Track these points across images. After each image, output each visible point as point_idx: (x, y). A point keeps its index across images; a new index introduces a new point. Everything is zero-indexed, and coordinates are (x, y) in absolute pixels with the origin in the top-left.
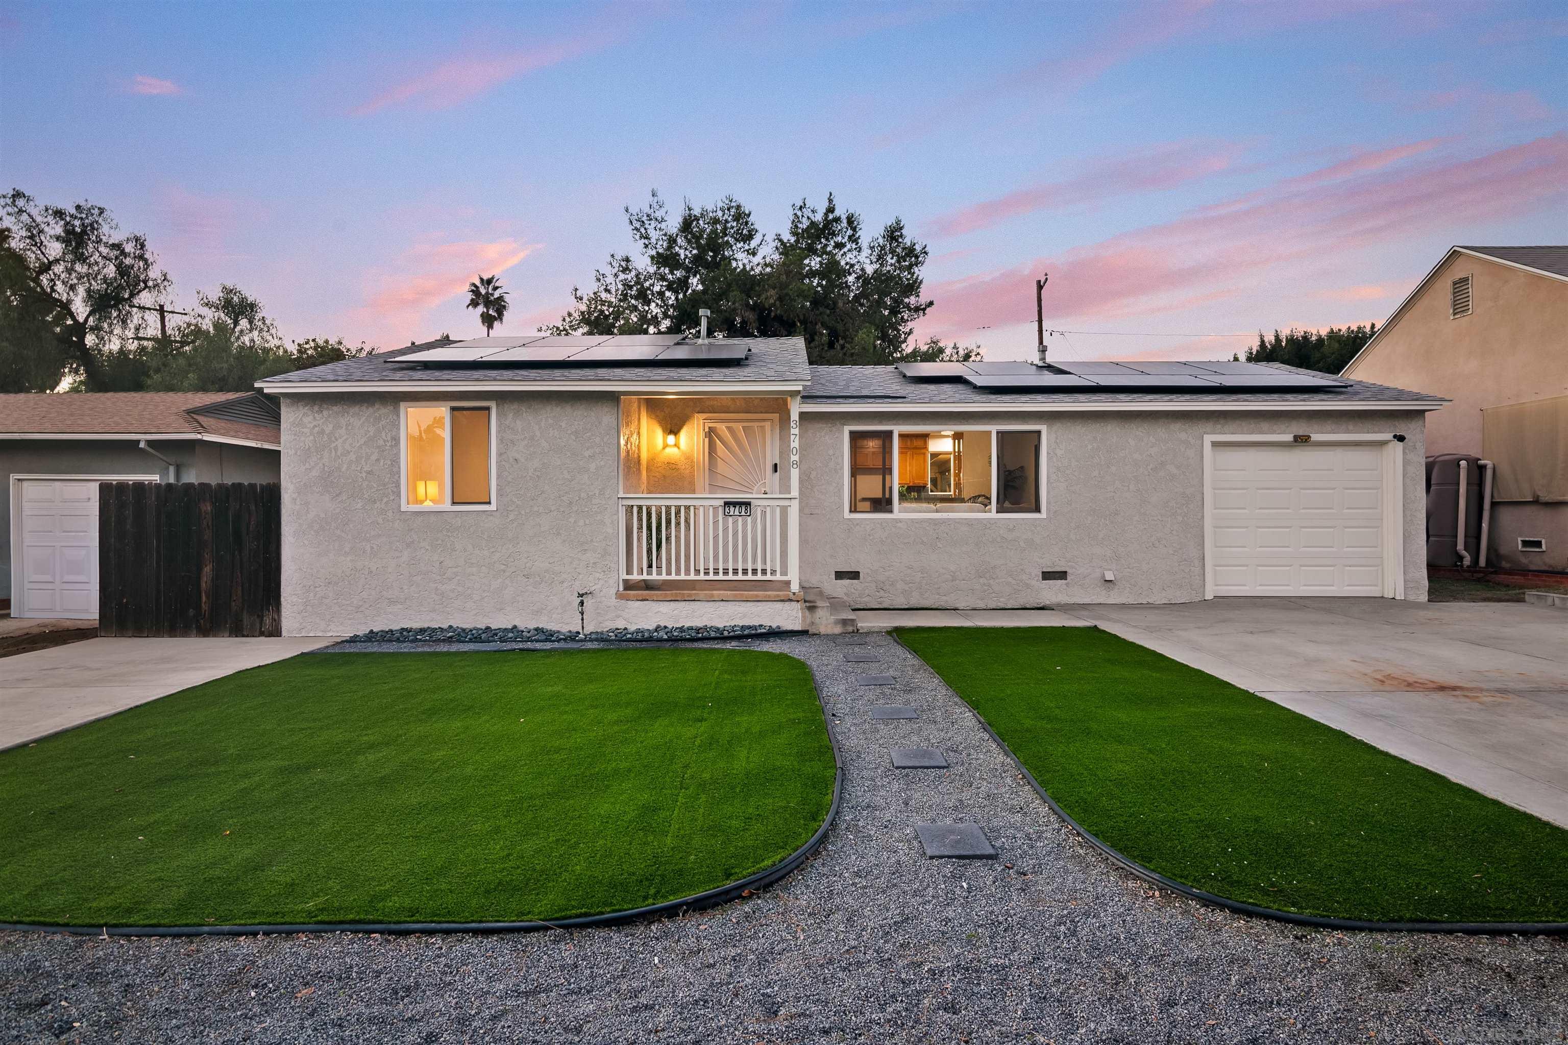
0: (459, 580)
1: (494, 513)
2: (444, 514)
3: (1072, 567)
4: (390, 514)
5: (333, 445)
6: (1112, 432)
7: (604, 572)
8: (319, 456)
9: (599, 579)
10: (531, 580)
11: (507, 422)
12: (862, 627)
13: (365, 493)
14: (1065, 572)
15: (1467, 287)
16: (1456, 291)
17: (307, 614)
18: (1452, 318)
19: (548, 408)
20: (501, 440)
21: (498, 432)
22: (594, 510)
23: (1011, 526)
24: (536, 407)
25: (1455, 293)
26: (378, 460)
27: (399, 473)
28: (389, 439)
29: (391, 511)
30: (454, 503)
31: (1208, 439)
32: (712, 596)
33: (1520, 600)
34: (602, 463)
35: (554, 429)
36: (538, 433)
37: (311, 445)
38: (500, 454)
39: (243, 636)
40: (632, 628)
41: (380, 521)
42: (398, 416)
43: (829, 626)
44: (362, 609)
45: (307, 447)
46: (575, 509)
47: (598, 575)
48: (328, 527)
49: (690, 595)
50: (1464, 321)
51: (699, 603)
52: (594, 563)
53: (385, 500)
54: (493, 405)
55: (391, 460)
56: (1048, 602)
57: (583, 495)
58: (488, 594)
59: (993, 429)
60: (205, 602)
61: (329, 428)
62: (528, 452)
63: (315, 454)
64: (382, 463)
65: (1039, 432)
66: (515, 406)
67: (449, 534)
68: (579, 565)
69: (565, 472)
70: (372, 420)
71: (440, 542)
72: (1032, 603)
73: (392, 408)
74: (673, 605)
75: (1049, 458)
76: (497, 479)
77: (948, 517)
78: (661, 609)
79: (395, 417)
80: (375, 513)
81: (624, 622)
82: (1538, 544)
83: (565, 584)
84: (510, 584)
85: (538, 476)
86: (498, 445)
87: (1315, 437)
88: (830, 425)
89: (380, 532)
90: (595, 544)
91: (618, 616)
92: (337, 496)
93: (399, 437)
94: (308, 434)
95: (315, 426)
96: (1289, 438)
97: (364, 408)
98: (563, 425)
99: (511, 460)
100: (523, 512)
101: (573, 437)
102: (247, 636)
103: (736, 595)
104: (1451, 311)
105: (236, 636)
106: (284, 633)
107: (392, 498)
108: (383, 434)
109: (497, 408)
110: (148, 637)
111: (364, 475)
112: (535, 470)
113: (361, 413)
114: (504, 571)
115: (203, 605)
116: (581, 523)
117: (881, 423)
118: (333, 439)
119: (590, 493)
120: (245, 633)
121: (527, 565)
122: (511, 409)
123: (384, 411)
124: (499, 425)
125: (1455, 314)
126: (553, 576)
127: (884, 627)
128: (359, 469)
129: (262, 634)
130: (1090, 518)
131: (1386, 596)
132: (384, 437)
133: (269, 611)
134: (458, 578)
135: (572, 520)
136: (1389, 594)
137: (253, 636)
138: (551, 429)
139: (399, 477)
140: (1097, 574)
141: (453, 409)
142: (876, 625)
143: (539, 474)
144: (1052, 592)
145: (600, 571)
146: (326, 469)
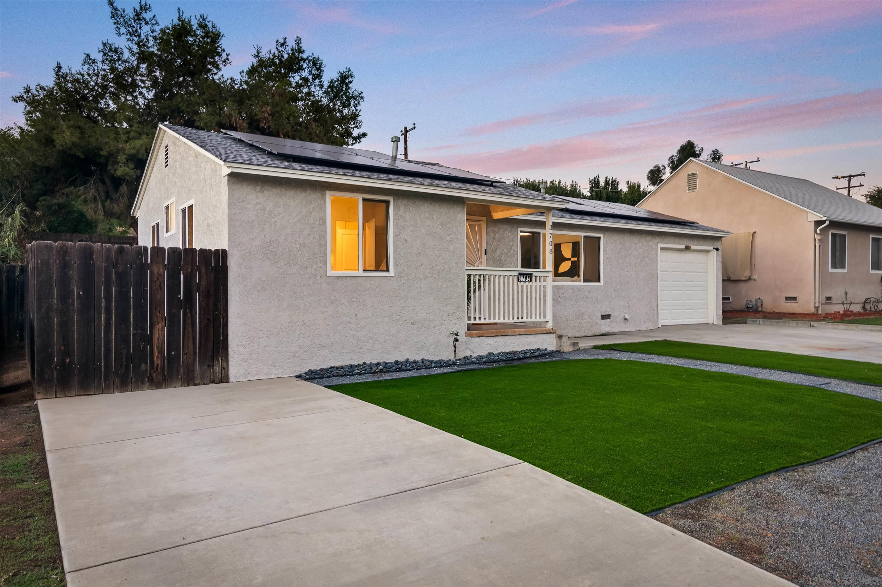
0: (369, 328)
1: (392, 279)
2: (356, 278)
3: (613, 312)
4: (318, 277)
5: (273, 220)
6: (627, 239)
7: (458, 319)
8: (261, 229)
9: (455, 324)
10: (416, 326)
11: (400, 213)
12: (581, 346)
13: (299, 260)
14: (610, 315)
15: (695, 177)
16: (690, 178)
17: (251, 361)
18: (688, 191)
19: (426, 205)
20: (396, 226)
21: (395, 219)
22: (452, 277)
23: (589, 290)
24: (418, 204)
25: (689, 180)
26: (309, 235)
27: (325, 246)
28: (318, 219)
29: (319, 276)
30: (364, 271)
31: (660, 245)
32: (515, 332)
33: (746, 323)
34: (457, 246)
35: (429, 221)
36: (419, 222)
37: (254, 219)
38: (396, 236)
39: (195, 385)
40: (475, 355)
41: (311, 283)
42: (325, 202)
43: (568, 347)
44: (297, 354)
45: (251, 221)
46: (441, 276)
47: (455, 321)
48: (269, 288)
49: (504, 332)
50: (693, 194)
51: (507, 337)
52: (452, 313)
53: (315, 266)
54: (391, 199)
55: (319, 236)
56: (604, 332)
57: (446, 267)
58: (389, 337)
59: (582, 234)
60: (158, 357)
61: (269, 206)
62: (413, 235)
63: (257, 226)
64: (312, 238)
65: (599, 238)
66: (405, 202)
67: (362, 293)
68: (444, 315)
69: (436, 251)
70: (304, 202)
71: (355, 299)
72: (598, 332)
73: (319, 194)
74: (495, 339)
75: (604, 253)
76: (394, 253)
77: (564, 285)
78: (489, 342)
79: (322, 202)
80: (307, 277)
81: (470, 352)
82: (729, 299)
83: (436, 328)
84: (403, 330)
85: (419, 253)
86: (394, 229)
87: (693, 247)
88: (511, 227)
89: (311, 292)
90: (452, 300)
91: (467, 348)
92: (276, 262)
93: (326, 218)
94: (252, 209)
95: (257, 204)
96: (683, 247)
97: (298, 192)
98: (435, 217)
99: (403, 240)
100: (410, 278)
101: (440, 227)
102: (199, 384)
103: (526, 331)
104: (688, 188)
105: (188, 385)
106: (232, 379)
107: (320, 265)
108: (313, 214)
109: (394, 202)
110: (95, 394)
111: (298, 246)
112: (418, 248)
113: (296, 196)
114: (399, 320)
115: (155, 359)
116: (445, 286)
117: (535, 228)
118: (273, 215)
119: (450, 266)
120: (197, 382)
121: (413, 315)
122: (403, 203)
123: (313, 196)
124: (395, 214)
125: (689, 190)
126: (429, 323)
127: (590, 346)
128: (294, 241)
129: (213, 382)
130: (619, 286)
131: (709, 323)
132: (314, 217)
133: (219, 361)
134: (368, 326)
135: (439, 284)
136: (711, 322)
137: (204, 384)
138: (427, 220)
139: (326, 249)
140: (622, 316)
141: (364, 200)
142: (587, 345)
143: (419, 251)
144: (606, 326)
145: (456, 318)
146: (267, 240)
